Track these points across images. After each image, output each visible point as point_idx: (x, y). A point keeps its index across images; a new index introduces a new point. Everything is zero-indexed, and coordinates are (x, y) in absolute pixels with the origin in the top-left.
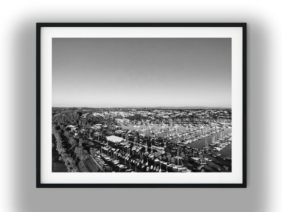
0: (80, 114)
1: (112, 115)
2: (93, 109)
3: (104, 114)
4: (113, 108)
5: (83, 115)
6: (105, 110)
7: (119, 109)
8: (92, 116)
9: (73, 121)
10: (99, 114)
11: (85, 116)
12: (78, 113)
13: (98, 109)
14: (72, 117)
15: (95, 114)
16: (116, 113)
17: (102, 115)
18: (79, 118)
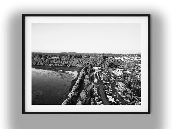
0: (105, 57)
1: (132, 59)
2: (115, 54)
3: (125, 59)
4: (130, 54)
5: (107, 58)
6: (123, 55)
7: (135, 54)
8: (114, 60)
9: (99, 63)
10: (119, 58)
11: (108, 59)
12: (103, 57)
13: (118, 54)
14: (99, 60)
15: (116, 58)
16: (136, 58)
17: (122, 59)
18: (104, 60)
